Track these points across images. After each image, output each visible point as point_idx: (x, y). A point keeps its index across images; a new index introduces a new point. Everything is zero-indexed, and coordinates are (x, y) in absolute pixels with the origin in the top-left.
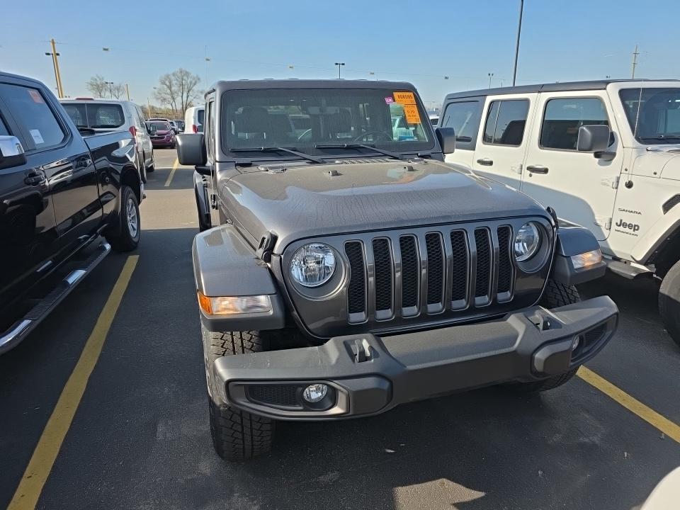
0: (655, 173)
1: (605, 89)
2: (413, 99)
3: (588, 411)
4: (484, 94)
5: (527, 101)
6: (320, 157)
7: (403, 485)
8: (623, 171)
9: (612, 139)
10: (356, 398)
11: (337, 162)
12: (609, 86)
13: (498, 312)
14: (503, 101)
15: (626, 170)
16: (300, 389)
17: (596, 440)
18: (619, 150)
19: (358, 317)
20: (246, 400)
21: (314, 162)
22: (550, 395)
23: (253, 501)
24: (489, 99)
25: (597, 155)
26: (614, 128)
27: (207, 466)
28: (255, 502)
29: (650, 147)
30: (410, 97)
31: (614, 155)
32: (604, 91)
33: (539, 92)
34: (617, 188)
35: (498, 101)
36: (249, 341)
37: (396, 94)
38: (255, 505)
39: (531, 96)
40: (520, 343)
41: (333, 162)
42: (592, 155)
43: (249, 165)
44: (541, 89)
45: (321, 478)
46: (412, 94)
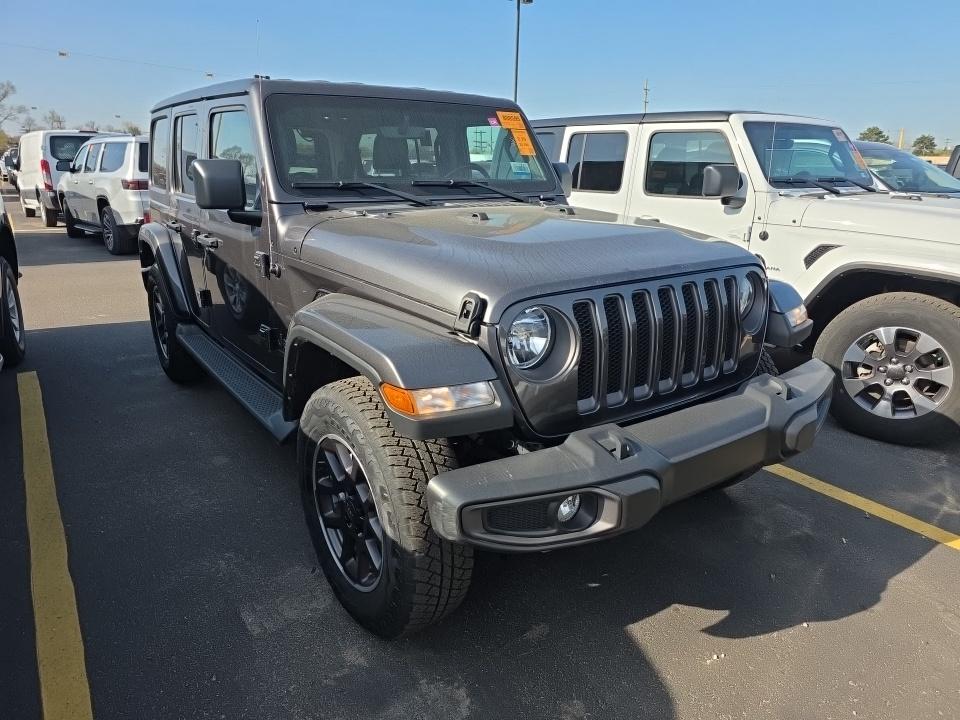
0: (794, 222)
1: (727, 121)
2: (521, 122)
3: (782, 502)
4: (562, 124)
5: (624, 135)
6: (428, 198)
7: (634, 620)
8: (756, 220)
9: (740, 182)
10: (628, 506)
11: (447, 204)
12: (732, 117)
13: (727, 385)
14: (589, 134)
15: (759, 219)
16: (553, 505)
17: (807, 530)
18: (749, 196)
19: (587, 405)
20: (483, 531)
21: (419, 205)
22: (735, 490)
23: (452, 684)
24: (569, 131)
25: (725, 201)
26: (742, 169)
27: (356, 654)
28: (456, 684)
29: (783, 191)
30: (516, 118)
31: (743, 201)
32: (727, 123)
33: (640, 123)
34: (749, 241)
35: (582, 134)
36: (439, 454)
37: (500, 114)
38: (458, 688)
39: (629, 128)
40: (771, 417)
41: (442, 206)
42: (719, 201)
43: (324, 208)
44: (641, 119)
45: (528, 635)
46: (517, 115)
